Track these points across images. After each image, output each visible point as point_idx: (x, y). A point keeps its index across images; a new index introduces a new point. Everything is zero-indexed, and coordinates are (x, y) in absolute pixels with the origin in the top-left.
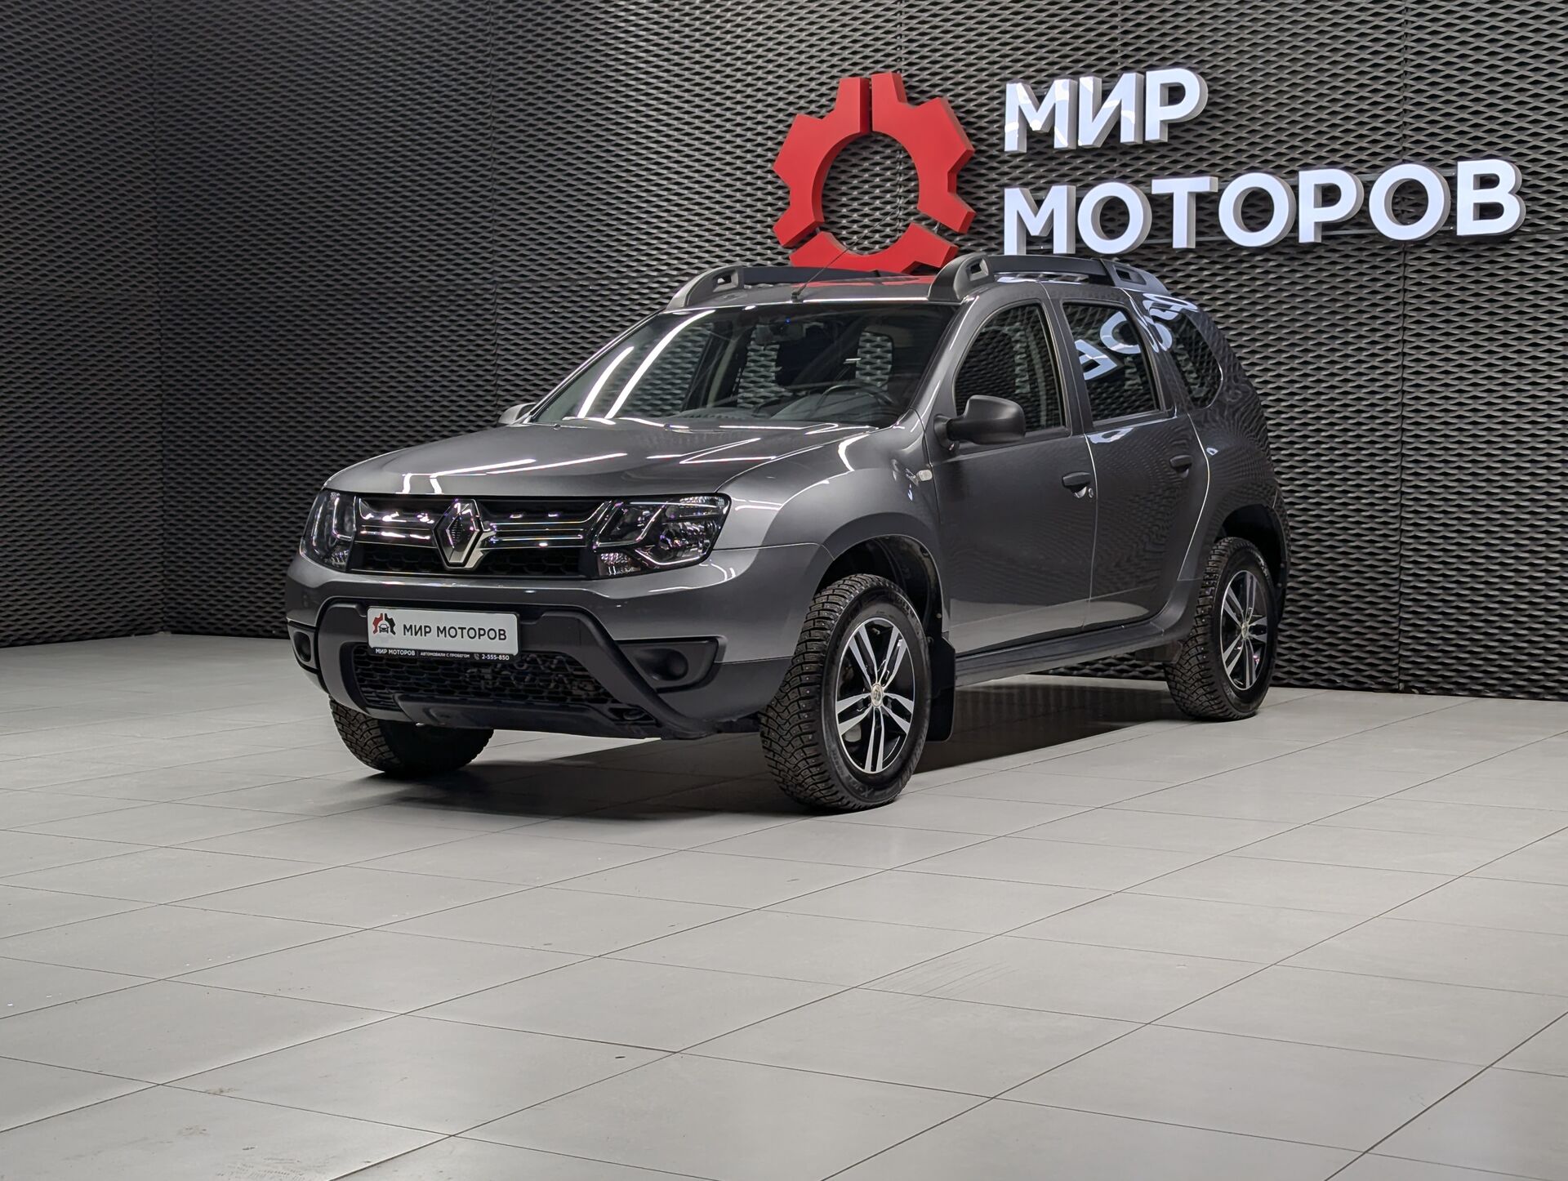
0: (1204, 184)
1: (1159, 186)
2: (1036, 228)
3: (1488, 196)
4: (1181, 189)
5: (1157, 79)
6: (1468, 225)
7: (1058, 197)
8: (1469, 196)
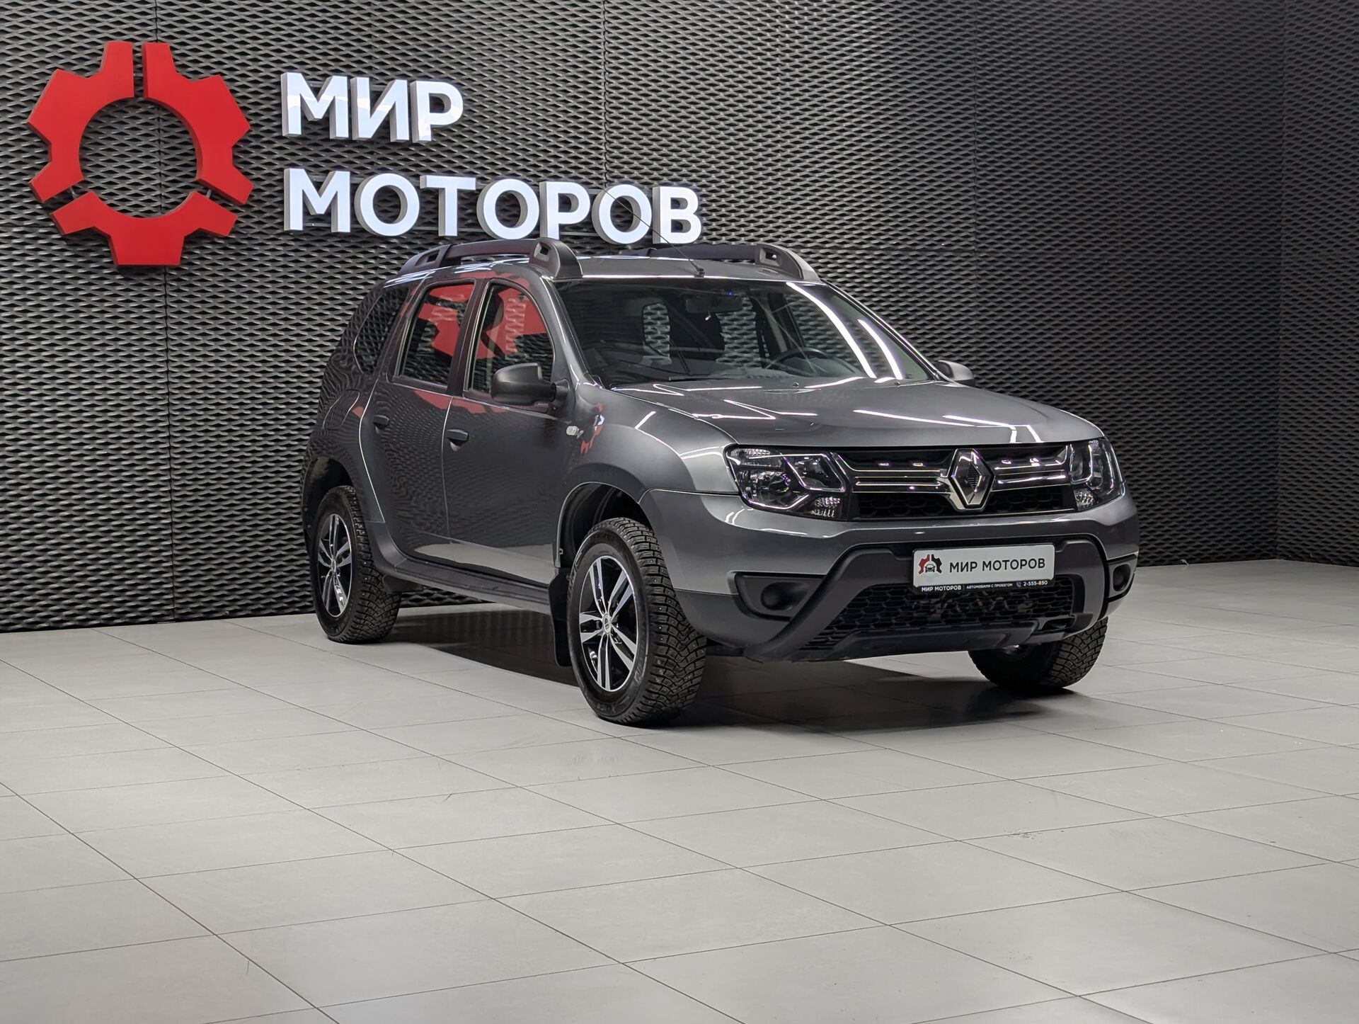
0: (470, 184)
1: (432, 181)
2: (320, 207)
3: (679, 215)
4: (451, 186)
5: (425, 89)
6: (667, 235)
7: (340, 181)
8: (668, 215)
